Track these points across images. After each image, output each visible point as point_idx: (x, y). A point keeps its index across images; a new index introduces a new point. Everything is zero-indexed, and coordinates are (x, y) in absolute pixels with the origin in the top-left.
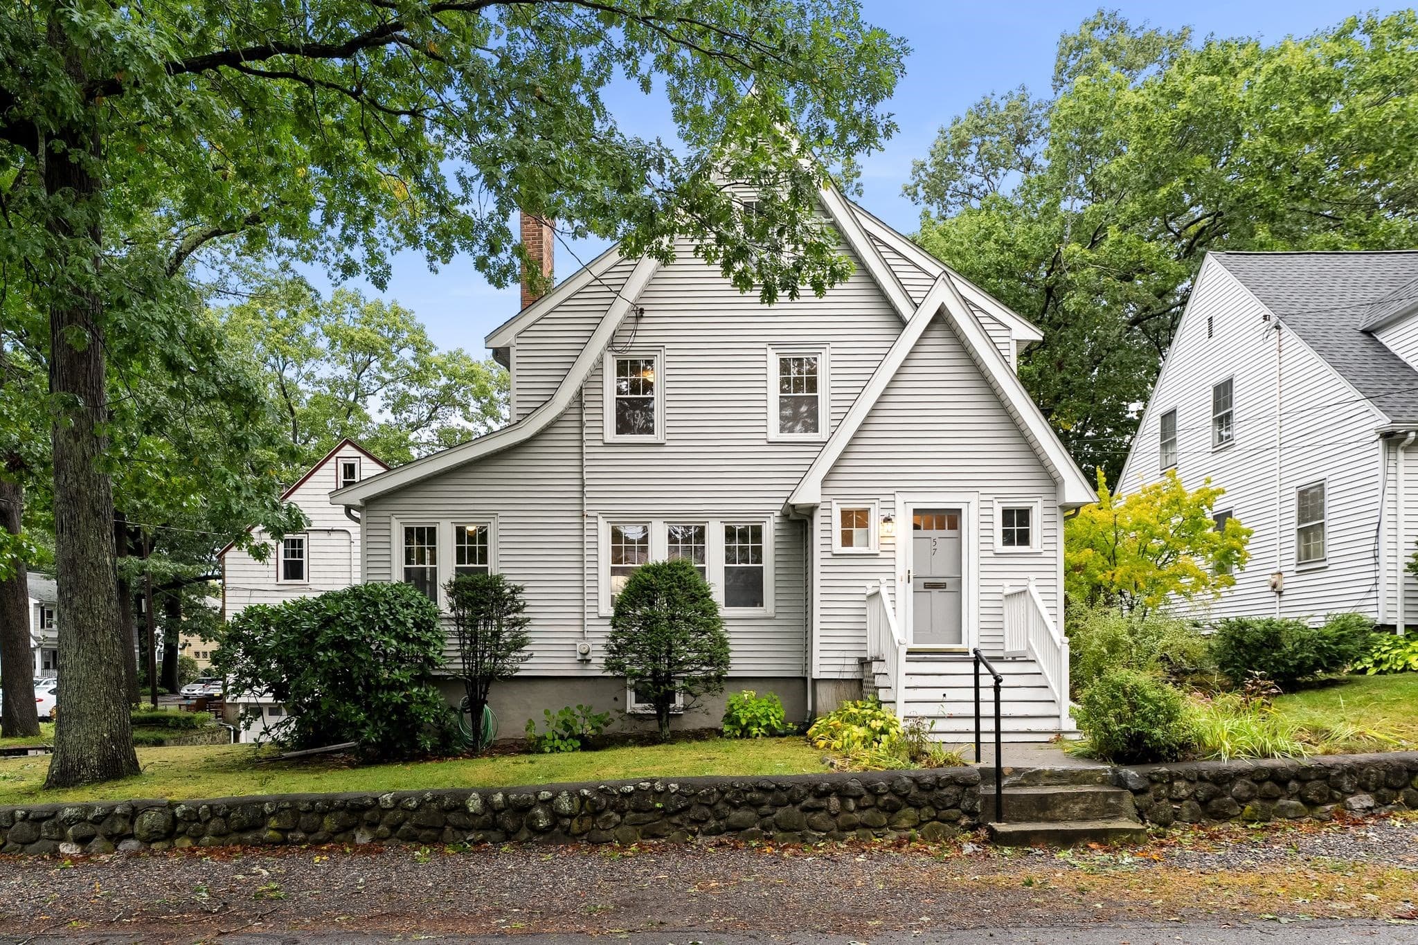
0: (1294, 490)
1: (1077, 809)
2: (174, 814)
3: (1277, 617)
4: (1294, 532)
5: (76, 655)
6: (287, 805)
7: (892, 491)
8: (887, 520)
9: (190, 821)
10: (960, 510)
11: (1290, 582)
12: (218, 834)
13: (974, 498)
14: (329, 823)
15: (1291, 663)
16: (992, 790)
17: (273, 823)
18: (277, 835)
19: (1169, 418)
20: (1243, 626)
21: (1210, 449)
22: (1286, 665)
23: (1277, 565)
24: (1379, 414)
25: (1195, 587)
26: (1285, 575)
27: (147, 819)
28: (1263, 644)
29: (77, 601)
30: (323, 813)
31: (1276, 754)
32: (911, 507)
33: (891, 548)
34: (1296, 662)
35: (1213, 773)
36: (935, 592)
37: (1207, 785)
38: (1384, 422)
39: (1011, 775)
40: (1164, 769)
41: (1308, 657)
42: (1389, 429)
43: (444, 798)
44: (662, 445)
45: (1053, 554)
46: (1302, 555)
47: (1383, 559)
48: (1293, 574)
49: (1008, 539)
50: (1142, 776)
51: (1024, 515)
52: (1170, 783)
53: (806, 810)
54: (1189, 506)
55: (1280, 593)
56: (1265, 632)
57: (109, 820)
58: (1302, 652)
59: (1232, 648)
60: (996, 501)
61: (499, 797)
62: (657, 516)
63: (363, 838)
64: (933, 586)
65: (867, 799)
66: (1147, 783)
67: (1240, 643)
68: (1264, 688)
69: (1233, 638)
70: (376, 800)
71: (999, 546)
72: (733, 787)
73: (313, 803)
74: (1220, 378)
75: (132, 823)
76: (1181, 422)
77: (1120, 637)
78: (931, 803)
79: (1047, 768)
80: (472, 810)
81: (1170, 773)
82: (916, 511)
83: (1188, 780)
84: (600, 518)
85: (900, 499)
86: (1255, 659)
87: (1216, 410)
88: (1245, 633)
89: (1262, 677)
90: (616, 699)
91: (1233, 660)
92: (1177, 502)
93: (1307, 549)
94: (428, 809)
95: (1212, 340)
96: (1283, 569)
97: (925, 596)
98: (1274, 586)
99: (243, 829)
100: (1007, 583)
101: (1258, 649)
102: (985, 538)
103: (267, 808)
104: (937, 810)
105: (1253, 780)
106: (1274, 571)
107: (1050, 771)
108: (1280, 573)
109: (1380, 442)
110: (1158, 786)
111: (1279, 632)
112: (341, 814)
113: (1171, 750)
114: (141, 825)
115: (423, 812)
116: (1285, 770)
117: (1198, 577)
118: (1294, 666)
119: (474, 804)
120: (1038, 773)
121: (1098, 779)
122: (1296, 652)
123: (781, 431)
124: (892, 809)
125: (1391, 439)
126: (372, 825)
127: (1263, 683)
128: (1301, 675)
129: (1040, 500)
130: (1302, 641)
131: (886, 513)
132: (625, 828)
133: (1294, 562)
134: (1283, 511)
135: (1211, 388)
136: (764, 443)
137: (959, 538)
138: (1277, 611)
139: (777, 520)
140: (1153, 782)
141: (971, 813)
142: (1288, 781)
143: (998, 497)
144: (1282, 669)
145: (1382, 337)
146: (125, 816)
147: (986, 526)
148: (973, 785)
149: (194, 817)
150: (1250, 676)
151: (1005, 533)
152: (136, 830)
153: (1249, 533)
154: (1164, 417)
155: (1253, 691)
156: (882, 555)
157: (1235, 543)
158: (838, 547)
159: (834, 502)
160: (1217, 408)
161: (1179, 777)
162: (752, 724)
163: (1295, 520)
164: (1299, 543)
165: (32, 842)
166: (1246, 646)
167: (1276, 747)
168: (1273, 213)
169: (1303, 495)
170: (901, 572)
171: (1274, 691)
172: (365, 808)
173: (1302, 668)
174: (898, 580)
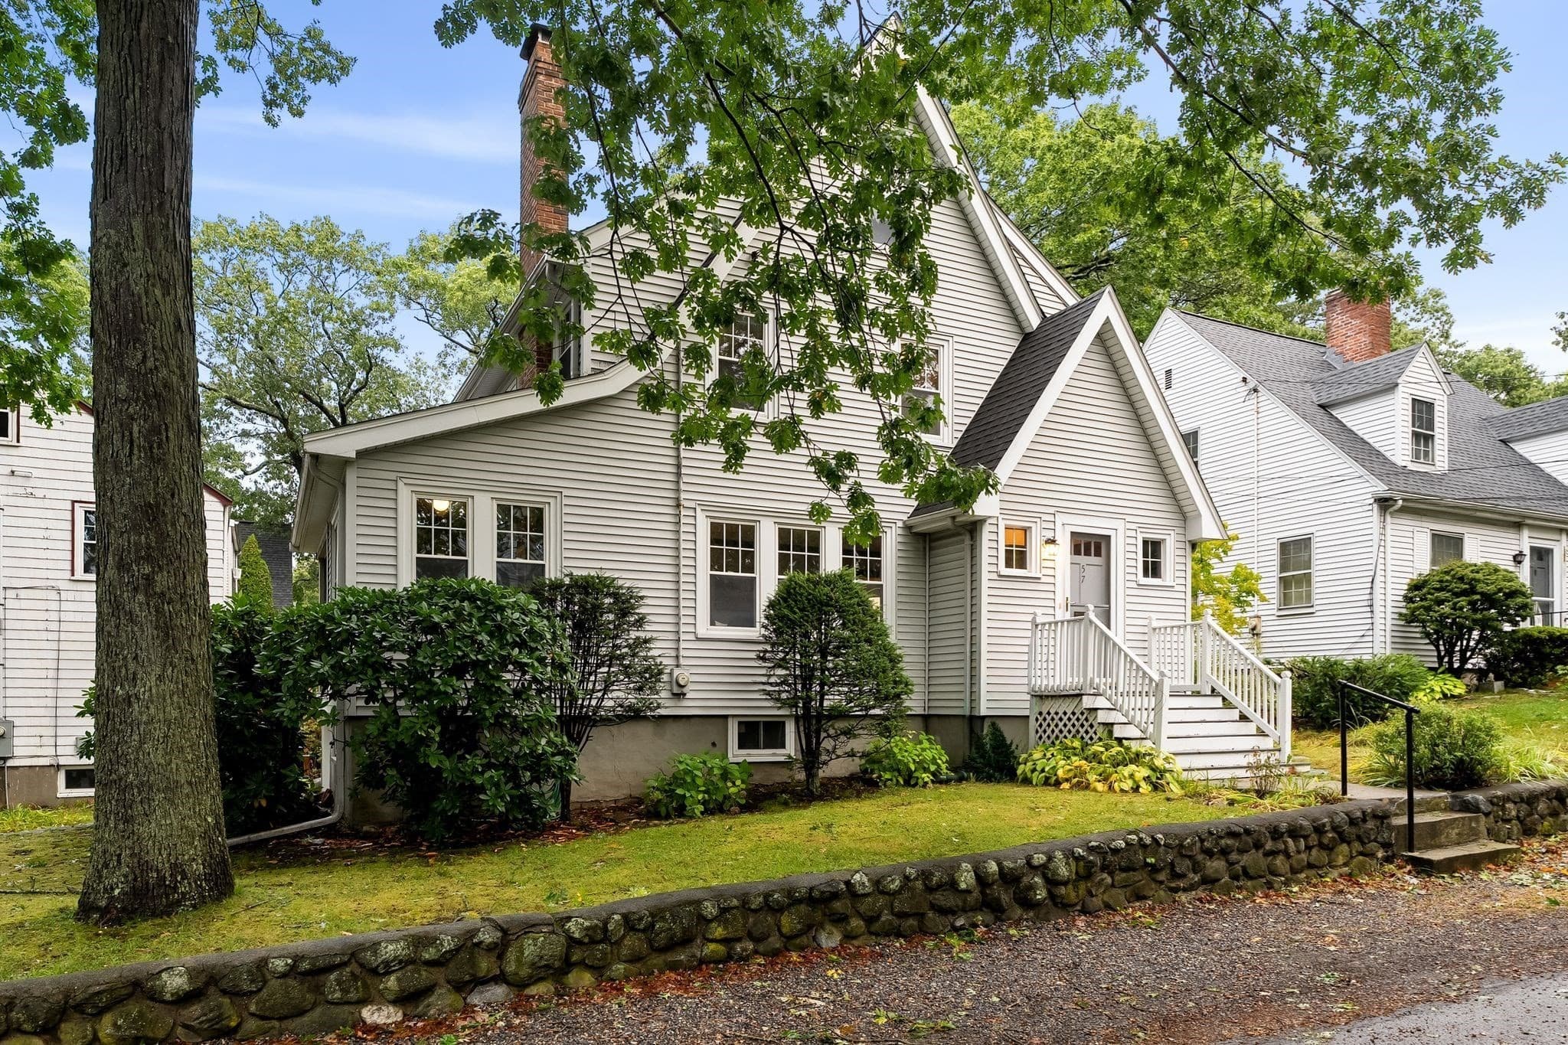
0: (1275, 541)
1: (1454, 833)
2: (567, 932)
4: (1276, 579)
5: (160, 678)
6: (735, 902)
7: (1052, 510)
8: (1050, 541)
9: (593, 942)
10: (1108, 537)
11: (1270, 625)
12: (635, 959)
13: (1120, 526)
14: (788, 922)
16: (1403, 821)
17: (719, 932)
18: (720, 948)
23: (1255, 609)
24: (1374, 481)
26: (1264, 618)
27: (530, 948)
29: (162, 581)
30: (778, 910)
32: (1069, 530)
33: (1051, 572)
37: (1524, 805)
38: (1381, 488)
40: (1499, 793)
42: (1387, 495)
43: (932, 874)
45: (1183, 588)
46: (1284, 601)
47: (1377, 608)
48: (1274, 618)
49: (1146, 570)
51: (1158, 547)
52: (1503, 805)
53: (1267, 854)
55: (1258, 635)
57: (464, 955)
60: (1137, 530)
61: (993, 867)
62: (762, 513)
63: (829, 939)
65: (1314, 839)
66: (1490, 806)
70: (848, 883)
71: (1141, 577)
72: (1210, 833)
73: (767, 896)
75: (501, 957)
78: (1359, 838)
80: (963, 886)
82: (1073, 535)
83: (1514, 802)
84: (699, 510)
85: (1059, 519)
90: (714, 744)
93: (1289, 595)
94: (912, 889)
95: (1170, 391)
96: (1261, 613)
98: (1254, 629)
99: (672, 945)
100: (1154, 616)
102: (1129, 568)
103: (710, 909)
104: (1363, 843)
105: (1548, 799)
106: (1252, 615)
108: (1258, 617)
109: (1375, 506)
110: (1496, 808)
112: (803, 908)
114: (519, 961)
115: (906, 895)
119: (966, 879)
121: (1442, 805)
124: (1329, 848)
125: (1384, 504)
126: (840, 920)
129: (1170, 533)
131: (1050, 535)
132: (1114, 891)
133: (1276, 606)
134: (1262, 559)
137: (1107, 566)
139: (900, 531)
140: (1493, 805)
141: (1386, 846)
143: (1139, 526)
145: (1338, 413)
146: (491, 948)
147: (1131, 555)
148: (1388, 817)
149: (600, 936)
151: (1145, 563)
152: (511, 968)
156: (1044, 579)
158: (1002, 568)
159: (1001, 518)
161: (1508, 800)
163: (1276, 568)
164: (1280, 590)
165: (302, 1013)
168: (1168, 280)
169: (1284, 547)
170: (1060, 599)
172: (835, 896)
174: (1057, 608)
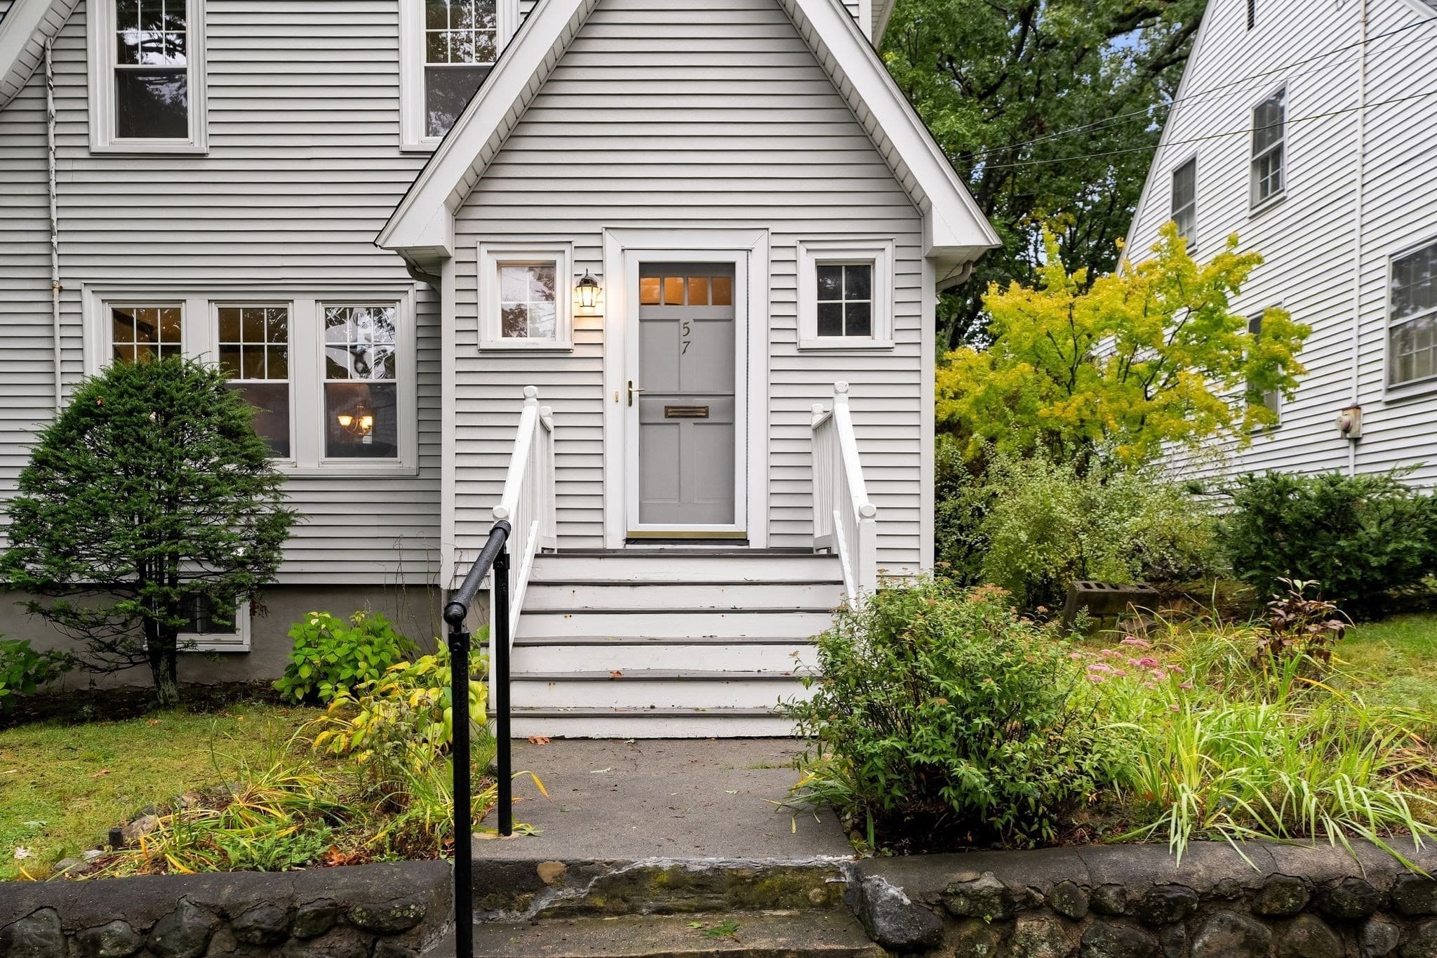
0: (1385, 261)
3: (1349, 473)
4: (1383, 334)
7: (597, 227)
8: (587, 282)
10: (731, 266)
11: (1373, 423)
13: (759, 243)
15: (1374, 561)
19: (1185, 174)
20: (1280, 488)
21: (1248, 213)
22: (1365, 565)
23: (1353, 393)
25: (1205, 427)
26: (1365, 409)
28: (1318, 523)
31: (1331, 827)
32: (635, 259)
33: (595, 338)
34: (1384, 560)
35: (1135, 894)
36: (687, 424)
37: (1116, 929)
39: (560, 881)
40: (988, 882)
41: (1409, 550)
44: (201, 157)
45: (913, 351)
46: (1398, 374)
48: (1381, 407)
49: (828, 322)
50: (922, 902)
51: (861, 276)
52: (1008, 921)
54: (1199, 290)
55: (1356, 441)
56: (1324, 499)
58: (1397, 539)
59: (1258, 531)
60: (802, 249)
62: (198, 288)
64: (678, 413)
66: (935, 920)
67: (1273, 521)
68: (1316, 617)
69: (1259, 511)
71: (809, 333)
74: (1264, 93)
76: (1202, 174)
77: (1055, 514)
79: (666, 863)
81: (1005, 895)
82: (647, 269)
83: (1059, 914)
84: (87, 293)
85: (613, 243)
86: (1303, 554)
87: (1258, 145)
88: (1283, 501)
89: (1309, 593)
91: (1259, 556)
92: (1178, 281)
93: (1406, 363)
95: (1254, 31)
96: (1362, 400)
97: (667, 436)
98: (1346, 429)
101: (1309, 534)
102: (782, 320)
105: (1257, 914)
106: (1347, 404)
107: (674, 870)
108: (1357, 407)
110: (971, 929)
111: (1351, 499)
113: (1025, 815)
116: (1358, 887)
117: (1209, 409)
118: (1381, 568)
120: (637, 878)
121: (815, 894)
122: (1384, 539)
123: (428, 134)
127: (1312, 605)
128: (1394, 582)
129: (889, 246)
130: (1399, 517)
131: (587, 271)
133: (1381, 386)
134: (1365, 300)
135: (1250, 112)
136: (395, 153)
137: (731, 320)
138: (1351, 462)
139: (420, 297)
140: (959, 919)
142: (1366, 918)
143: (806, 239)
144: (1357, 573)
147: (782, 297)
148: (395, 933)
150: (1284, 589)
151: (822, 311)
153: (1303, 333)
154: (1177, 173)
155: (1287, 626)
156: (578, 352)
157: (1278, 348)
158: (492, 336)
159: (483, 249)
160: (1258, 144)
161: (1032, 907)
162: (326, 677)
163: (1385, 314)
164: (1392, 354)
166: (1285, 528)
167: (1328, 803)
169: (1402, 267)
170: (615, 385)
171: (1336, 624)
173: (1396, 570)
174: (609, 400)
